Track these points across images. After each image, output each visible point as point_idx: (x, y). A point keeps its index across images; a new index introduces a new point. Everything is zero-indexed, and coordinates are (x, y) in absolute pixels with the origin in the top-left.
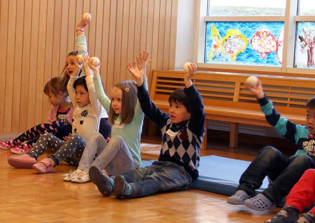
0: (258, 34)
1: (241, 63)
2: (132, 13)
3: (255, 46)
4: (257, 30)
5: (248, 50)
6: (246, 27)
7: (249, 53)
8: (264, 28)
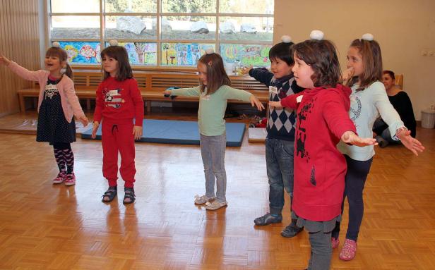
0: (84, 48)
1: (76, 63)
2: (7, 39)
3: (83, 53)
4: (83, 46)
5: (79, 56)
6: (77, 44)
7: (80, 58)
8: (87, 45)
